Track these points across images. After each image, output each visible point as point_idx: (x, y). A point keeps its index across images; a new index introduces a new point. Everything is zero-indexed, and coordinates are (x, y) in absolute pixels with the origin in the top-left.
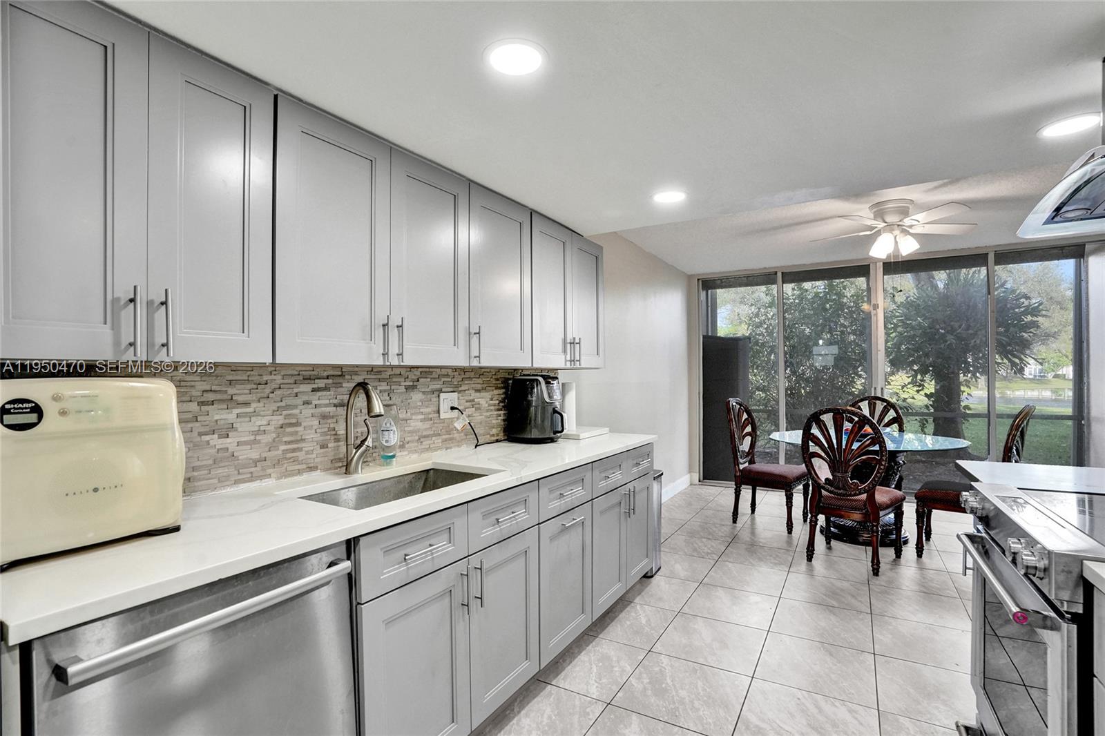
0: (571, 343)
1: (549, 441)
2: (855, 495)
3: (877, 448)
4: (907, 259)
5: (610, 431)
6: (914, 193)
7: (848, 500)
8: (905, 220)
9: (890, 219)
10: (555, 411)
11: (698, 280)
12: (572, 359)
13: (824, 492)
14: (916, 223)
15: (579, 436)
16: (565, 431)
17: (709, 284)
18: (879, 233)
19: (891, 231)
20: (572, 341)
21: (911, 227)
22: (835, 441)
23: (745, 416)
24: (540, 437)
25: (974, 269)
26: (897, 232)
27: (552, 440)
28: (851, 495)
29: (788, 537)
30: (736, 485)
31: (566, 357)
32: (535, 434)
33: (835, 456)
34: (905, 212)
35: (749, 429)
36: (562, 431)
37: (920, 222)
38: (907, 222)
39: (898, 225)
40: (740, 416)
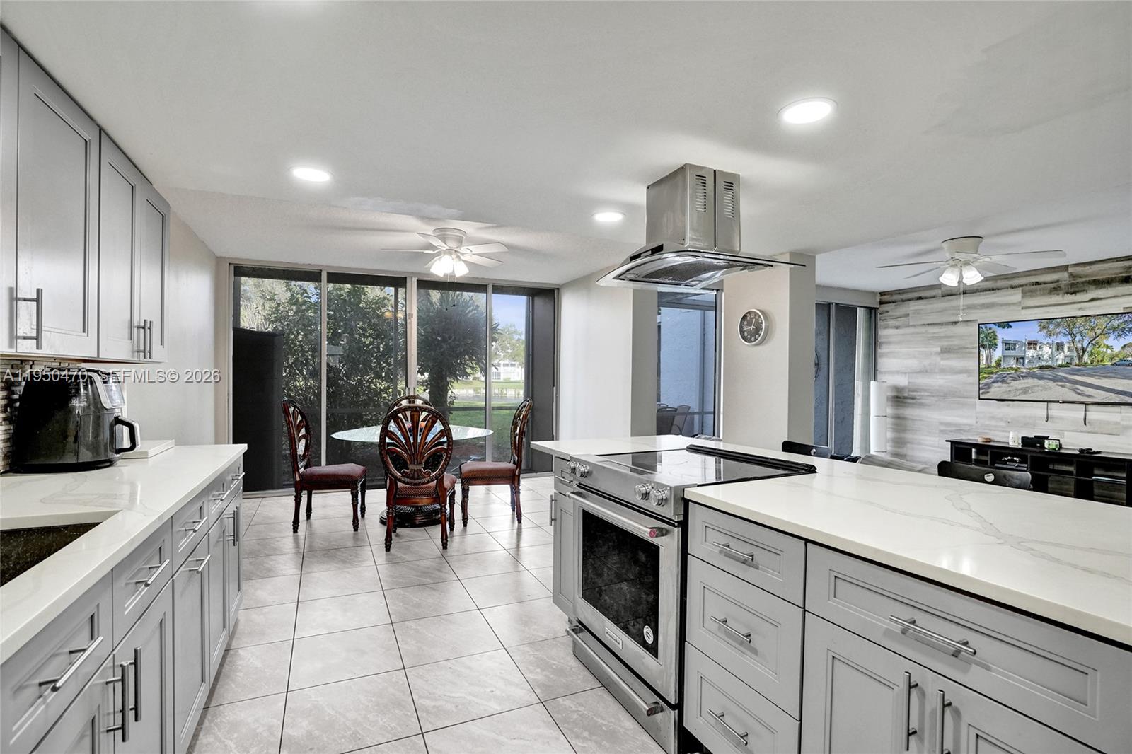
0: (138, 327)
1: (108, 464)
2: (428, 482)
3: (445, 439)
4: (459, 281)
5: (176, 445)
6: (469, 228)
7: (422, 488)
8: (462, 248)
9: (452, 244)
10: (118, 421)
11: (230, 264)
12: (142, 348)
13: (400, 484)
14: (469, 252)
15: (146, 453)
16: (138, 448)
17: (241, 271)
18: (439, 254)
19: (451, 254)
20: (142, 324)
21: (462, 254)
22: (411, 438)
23: (300, 418)
24: (92, 460)
25: (458, 293)
26: (454, 256)
27: (110, 463)
28: (424, 483)
29: (354, 534)
30: (296, 492)
31: (133, 346)
32: (86, 456)
33: (411, 450)
34: (460, 241)
35: (303, 432)
36: (133, 447)
37: (471, 253)
38: (463, 249)
39: (456, 251)
40: (295, 418)
